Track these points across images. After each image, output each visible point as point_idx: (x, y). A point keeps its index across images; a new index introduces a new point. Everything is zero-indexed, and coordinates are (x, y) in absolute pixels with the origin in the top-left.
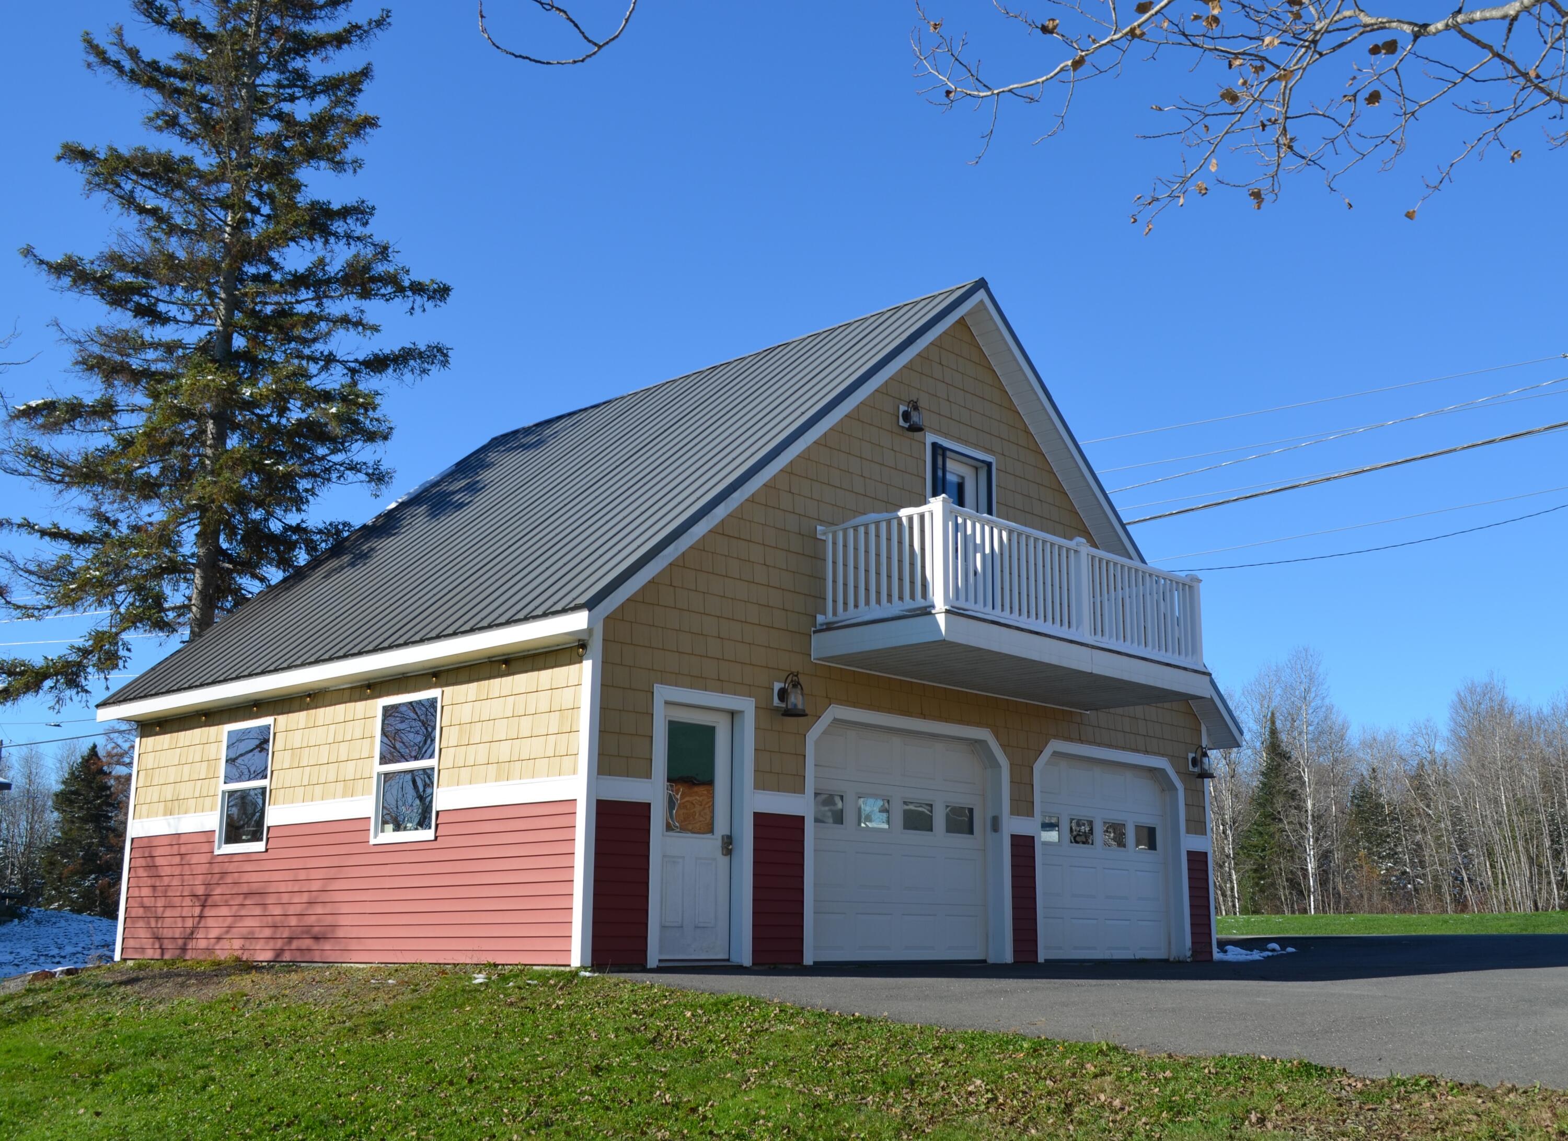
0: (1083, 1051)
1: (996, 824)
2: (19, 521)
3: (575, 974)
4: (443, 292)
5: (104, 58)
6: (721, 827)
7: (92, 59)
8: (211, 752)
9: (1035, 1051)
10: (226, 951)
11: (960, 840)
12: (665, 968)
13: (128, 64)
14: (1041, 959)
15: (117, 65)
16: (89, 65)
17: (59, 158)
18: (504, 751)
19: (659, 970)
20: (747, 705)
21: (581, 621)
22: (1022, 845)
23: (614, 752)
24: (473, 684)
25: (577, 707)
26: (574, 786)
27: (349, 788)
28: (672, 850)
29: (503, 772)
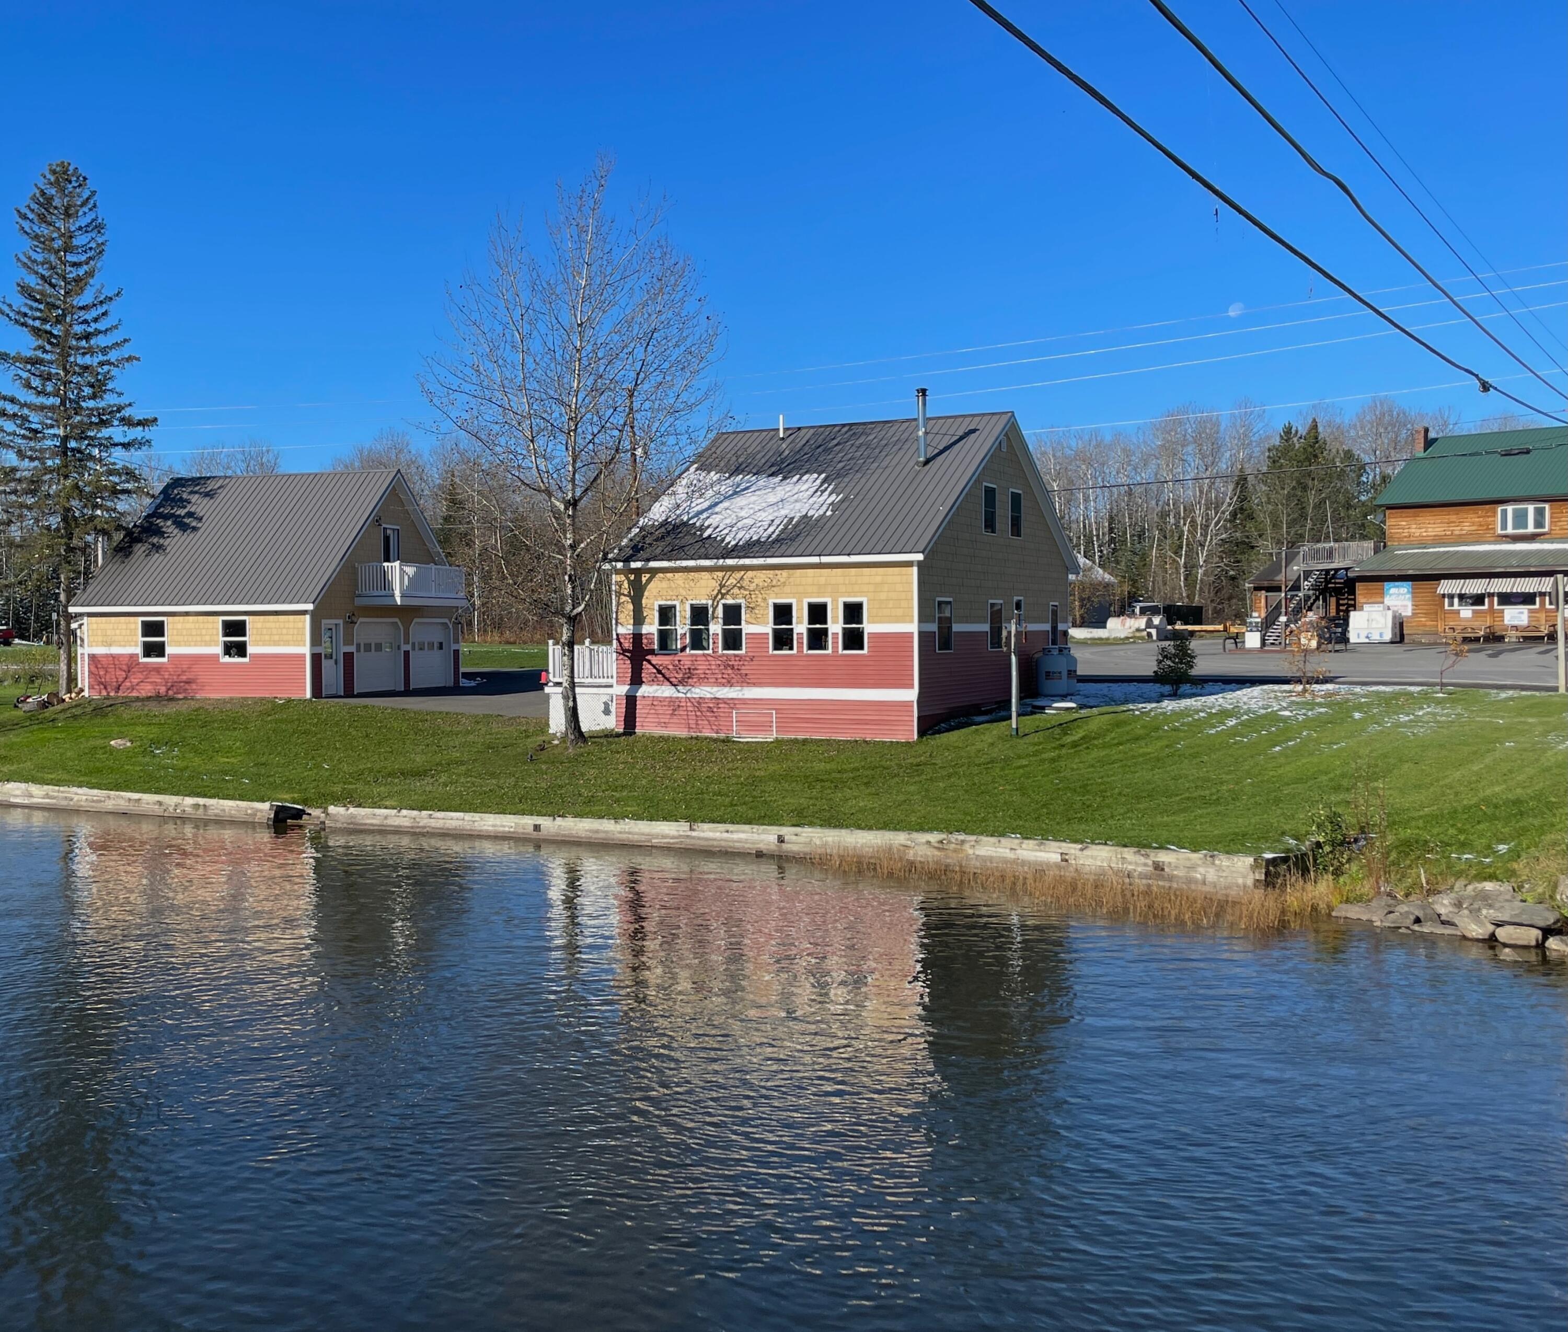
1: (399, 648)
3: (310, 700)
4: (155, 420)
6: (335, 657)
8: (135, 627)
11: (390, 653)
13: (12, 315)
14: (411, 689)
15: (8, 315)
18: (276, 638)
20: (341, 622)
21: (310, 607)
22: (407, 654)
23: (316, 640)
24: (262, 618)
25: (304, 628)
26: (305, 650)
27: (207, 644)
28: (326, 664)
29: (276, 643)
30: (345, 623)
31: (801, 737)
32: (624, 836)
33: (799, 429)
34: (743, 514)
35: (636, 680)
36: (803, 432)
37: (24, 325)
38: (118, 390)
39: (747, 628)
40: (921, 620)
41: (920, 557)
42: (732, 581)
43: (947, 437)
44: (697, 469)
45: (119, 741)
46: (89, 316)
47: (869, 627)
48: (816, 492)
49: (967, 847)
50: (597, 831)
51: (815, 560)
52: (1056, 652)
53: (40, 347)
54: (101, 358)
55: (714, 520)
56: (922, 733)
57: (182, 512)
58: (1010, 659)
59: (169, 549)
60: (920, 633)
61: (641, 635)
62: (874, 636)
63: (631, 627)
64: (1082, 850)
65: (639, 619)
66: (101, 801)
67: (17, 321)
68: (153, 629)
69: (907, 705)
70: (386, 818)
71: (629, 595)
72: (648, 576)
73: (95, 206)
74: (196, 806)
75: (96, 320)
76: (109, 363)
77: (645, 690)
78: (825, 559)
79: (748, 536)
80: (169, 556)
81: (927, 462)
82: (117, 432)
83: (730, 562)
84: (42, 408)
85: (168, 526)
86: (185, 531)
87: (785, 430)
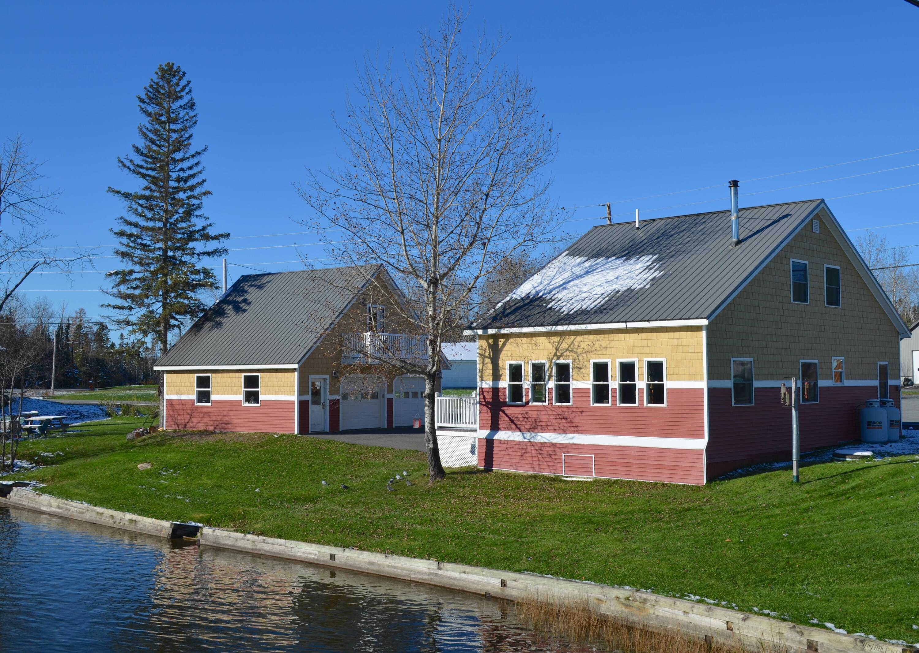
0: (386, 449)
1: (383, 396)
2: (107, 304)
3: (296, 435)
4: (229, 235)
5: (124, 166)
6: (322, 402)
7: (120, 165)
8: (192, 380)
9: (380, 449)
10: (201, 427)
11: (375, 400)
12: (313, 433)
13: (132, 167)
14: (394, 427)
15: (128, 168)
16: (119, 167)
17: (108, 192)
18: (277, 389)
19: (311, 434)
20: (327, 377)
21: (296, 366)
22: (390, 401)
23: (302, 390)
24: (268, 374)
25: (294, 382)
26: (294, 398)
27: (235, 393)
28: (313, 409)
29: (277, 393)
30: (331, 378)
31: (614, 478)
32: (390, 569)
33: (654, 220)
34: (585, 289)
35: (495, 427)
36: (657, 222)
37: (138, 173)
38: (205, 215)
39: (574, 384)
40: (711, 376)
41: (705, 322)
42: (564, 345)
43: (764, 221)
44: (567, 255)
45: (144, 465)
46: (185, 165)
47: (668, 384)
48: (645, 270)
49: (648, 605)
50: (372, 564)
51: (622, 325)
52: (877, 405)
53: (147, 188)
54: (189, 193)
55: (563, 295)
56: (711, 478)
57: (240, 299)
58: (791, 413)
59: (224, 324)
60: (710, 390)
61: (498, 388)
62: (674, 392)
63: (491, 383)
64: (744, 620)
65: (496, 377)
66: (83, 513)
67: (134, 171)
68: (203, 382)
69: (697, 452)
70: (237, 540)
71: (489, 357)
72: (502, 340)
73: (190, 91)
74: (131, 521)
75: (190, 168)
76: (193, 197)
77: (501, 435)
78: (631, 325)
79: (579, 307)
80: (222, 330)
81: (739, 242)
82: (199, 246)
83: (560, 328)
84: (152, 229)
85: (229, 309)
86: (237, 312)
87: (640, 221)
